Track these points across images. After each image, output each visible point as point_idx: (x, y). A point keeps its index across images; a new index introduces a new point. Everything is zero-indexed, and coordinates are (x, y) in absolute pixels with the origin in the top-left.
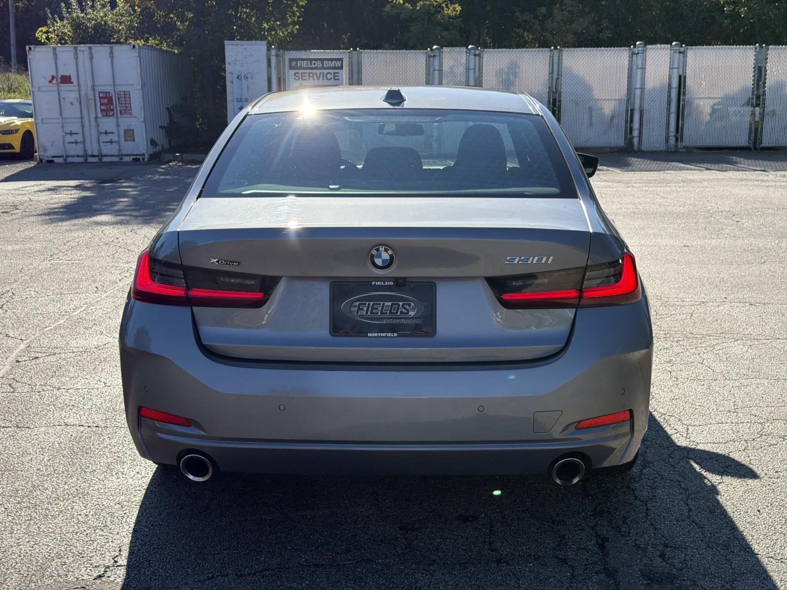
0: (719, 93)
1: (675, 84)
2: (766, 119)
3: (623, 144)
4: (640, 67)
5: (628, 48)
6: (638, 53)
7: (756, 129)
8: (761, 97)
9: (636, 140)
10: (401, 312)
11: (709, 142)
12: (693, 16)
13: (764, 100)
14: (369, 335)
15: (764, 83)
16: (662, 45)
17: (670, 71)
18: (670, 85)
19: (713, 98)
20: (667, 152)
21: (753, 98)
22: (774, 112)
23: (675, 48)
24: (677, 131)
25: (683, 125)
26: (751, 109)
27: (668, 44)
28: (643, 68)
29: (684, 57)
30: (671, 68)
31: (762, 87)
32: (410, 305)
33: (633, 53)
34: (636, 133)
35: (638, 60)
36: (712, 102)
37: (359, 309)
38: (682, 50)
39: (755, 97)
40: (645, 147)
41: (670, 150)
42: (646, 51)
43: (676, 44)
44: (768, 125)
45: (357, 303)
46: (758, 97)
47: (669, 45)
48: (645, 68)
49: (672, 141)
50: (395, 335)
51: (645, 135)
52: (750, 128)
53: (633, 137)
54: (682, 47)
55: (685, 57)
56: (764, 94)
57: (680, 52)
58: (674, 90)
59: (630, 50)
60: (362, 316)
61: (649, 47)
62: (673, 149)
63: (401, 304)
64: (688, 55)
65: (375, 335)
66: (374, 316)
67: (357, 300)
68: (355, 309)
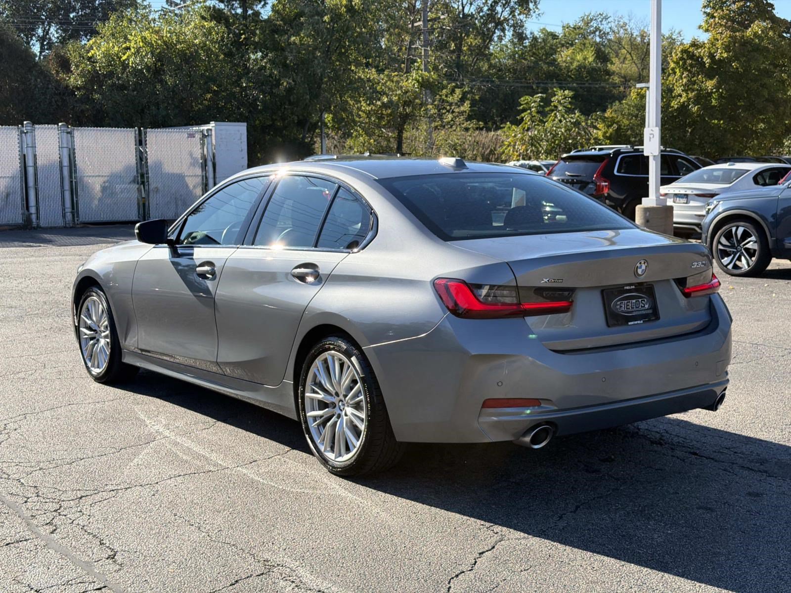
0: (106, 171)
1: (66, 163)
2: (151, 195)
3: (20, 221)
4: (30, 145)
5: (16, 127)
6: (27, 132)
7: (144, 205)
8: (145, 176)
9: (34, 217)
10: (642, 307)
11: (104, 217)
12: (46, 98)
13: (148, 178)
14: (630, 323)
15: (147, 163)
16: (50, 125)
17: (59, 150)
18: (61, 162)
19: (103, 176)
20: (65, 227)
21: (138, 177)
22: (157, 190)
23: (62, 129)
24: (73, 208)
25: (77, 201)
26: (137, 186)
27: (55, 124)
28: (33, 147)
29: (71, 137)
30: (61, 148)
31: (145, 167)
32: (644, 300)
33: (22, 132)
34: (33, 210)
35: (28, 139)
36: (102, 180)
37: (621, 307)
38: (69, 130)
39: (139, 175)
40: (43, 223)
41: (67, 225)
42: (34, 130)
43: (62, 125)
44: (154, 201)
45: (619, 303)
46: (142, 176)
47: (56, 126)
48: (35, 147)
49: (69, 216)
50: (642, 322)
51: (42, 212)
52: (138, 204)
53: (31, 214)
54: (68, 127)
55: (73, 137)
56: (147, 173)
57: (68, 133)
58: (66, 168)
59: (18, 128)
60: (623, 312)
61: (37, 126)
62: (71, 225)
63: (640, 300)
64: (75, 136)
65: (632, 323)
66: (629, 310)
67: (618, 301)
68: (619, 307)
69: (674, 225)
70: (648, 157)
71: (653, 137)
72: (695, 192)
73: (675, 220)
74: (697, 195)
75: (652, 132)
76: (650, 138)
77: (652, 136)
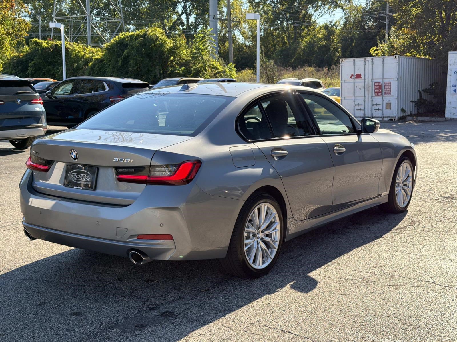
10: (85, 179)
14: (74, 187)
32: (88, 176)
37: (73, 176)
45: (73, 174)
50: (82, 188)
60: (74, 179)
63: (86, 175)
65: (76, 187)
66: (77, 179)
67: (73, 172)
68: (72, 176)
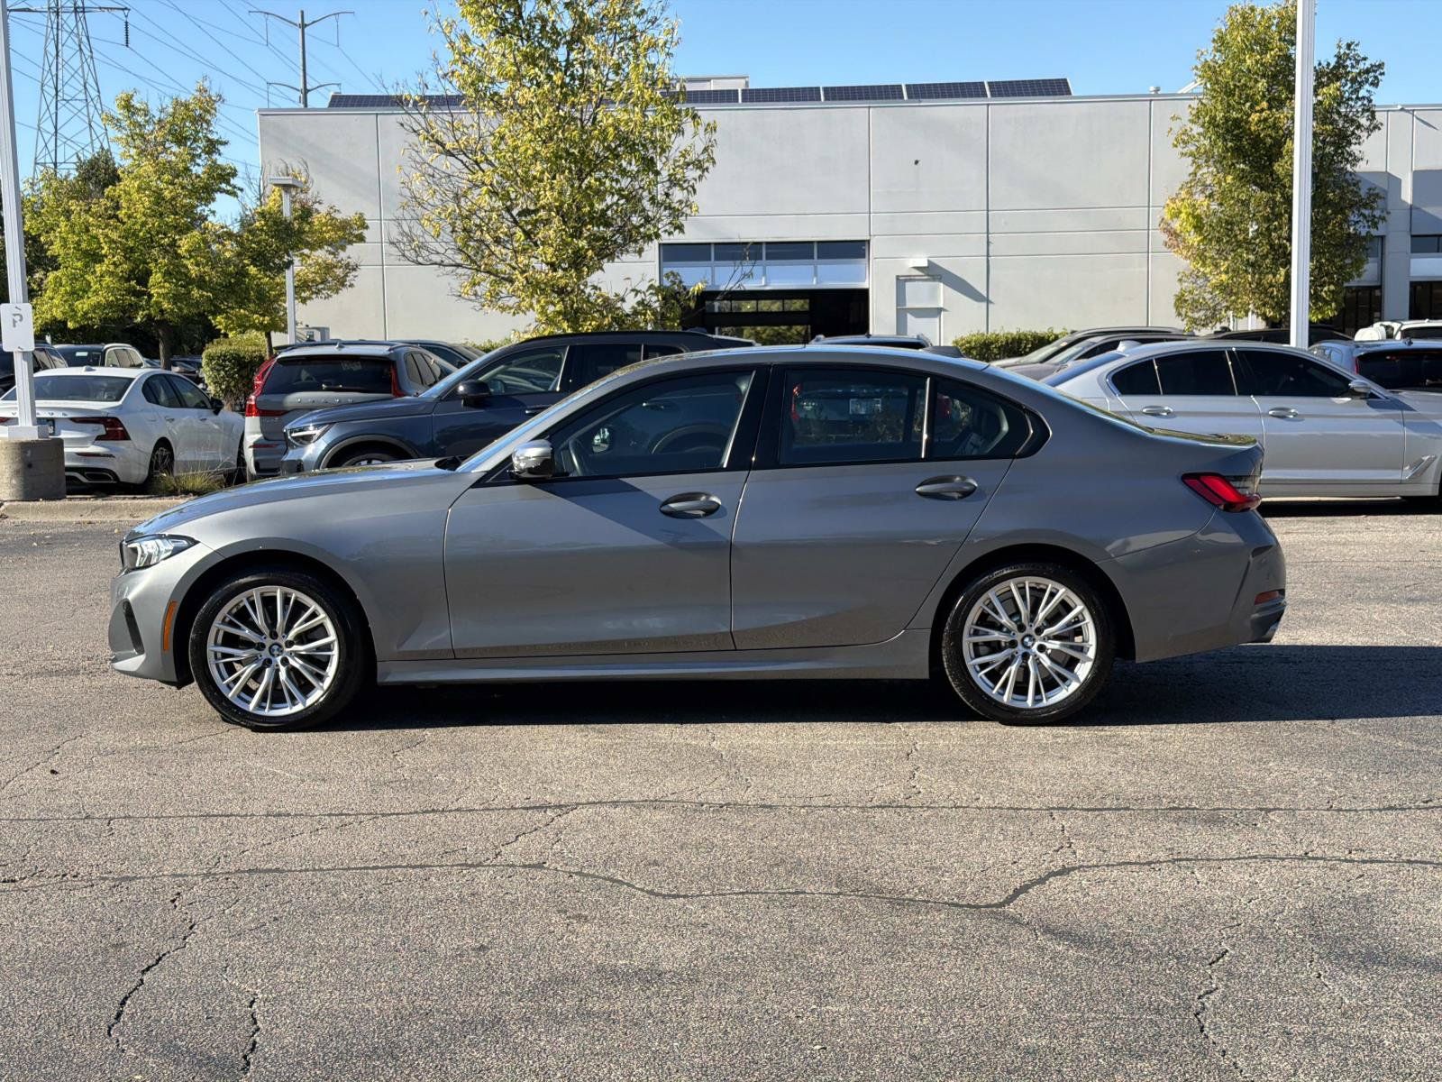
69: (68, 474)
70: (11, 354)
71: (21, 320)
72: (70, 415)
73: (67, 464)
74: (73, 420)
75: (18, 312)
76: (14, 322)
77: (17, 318)
